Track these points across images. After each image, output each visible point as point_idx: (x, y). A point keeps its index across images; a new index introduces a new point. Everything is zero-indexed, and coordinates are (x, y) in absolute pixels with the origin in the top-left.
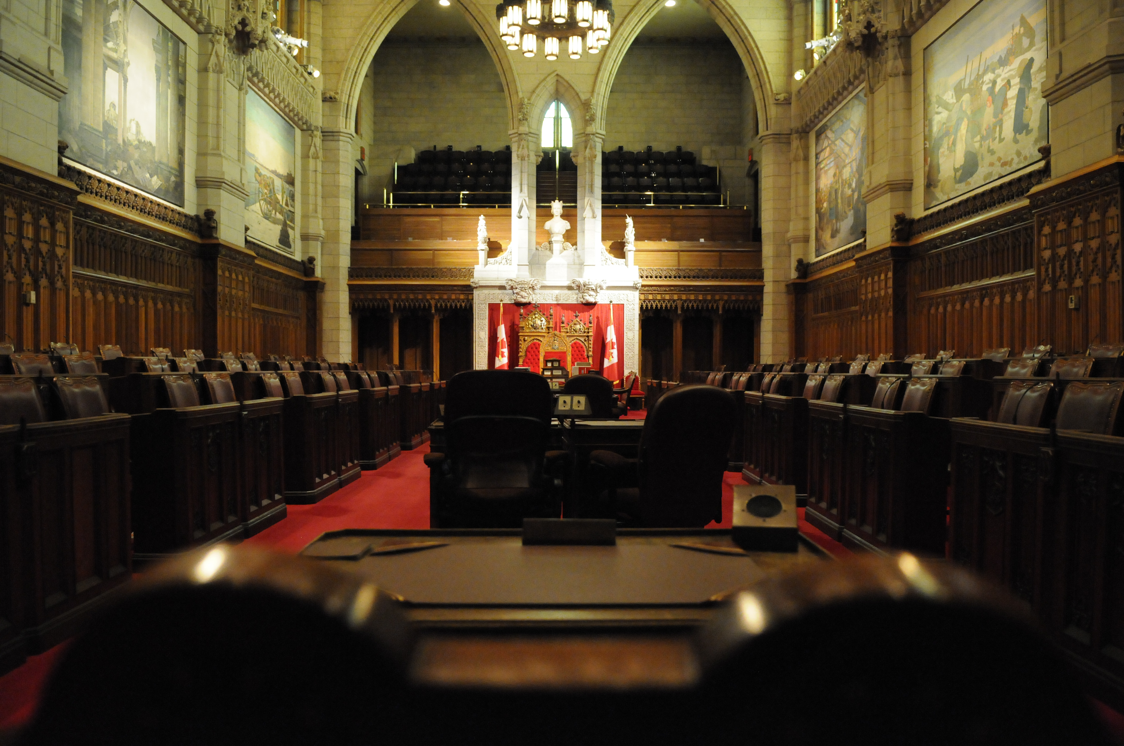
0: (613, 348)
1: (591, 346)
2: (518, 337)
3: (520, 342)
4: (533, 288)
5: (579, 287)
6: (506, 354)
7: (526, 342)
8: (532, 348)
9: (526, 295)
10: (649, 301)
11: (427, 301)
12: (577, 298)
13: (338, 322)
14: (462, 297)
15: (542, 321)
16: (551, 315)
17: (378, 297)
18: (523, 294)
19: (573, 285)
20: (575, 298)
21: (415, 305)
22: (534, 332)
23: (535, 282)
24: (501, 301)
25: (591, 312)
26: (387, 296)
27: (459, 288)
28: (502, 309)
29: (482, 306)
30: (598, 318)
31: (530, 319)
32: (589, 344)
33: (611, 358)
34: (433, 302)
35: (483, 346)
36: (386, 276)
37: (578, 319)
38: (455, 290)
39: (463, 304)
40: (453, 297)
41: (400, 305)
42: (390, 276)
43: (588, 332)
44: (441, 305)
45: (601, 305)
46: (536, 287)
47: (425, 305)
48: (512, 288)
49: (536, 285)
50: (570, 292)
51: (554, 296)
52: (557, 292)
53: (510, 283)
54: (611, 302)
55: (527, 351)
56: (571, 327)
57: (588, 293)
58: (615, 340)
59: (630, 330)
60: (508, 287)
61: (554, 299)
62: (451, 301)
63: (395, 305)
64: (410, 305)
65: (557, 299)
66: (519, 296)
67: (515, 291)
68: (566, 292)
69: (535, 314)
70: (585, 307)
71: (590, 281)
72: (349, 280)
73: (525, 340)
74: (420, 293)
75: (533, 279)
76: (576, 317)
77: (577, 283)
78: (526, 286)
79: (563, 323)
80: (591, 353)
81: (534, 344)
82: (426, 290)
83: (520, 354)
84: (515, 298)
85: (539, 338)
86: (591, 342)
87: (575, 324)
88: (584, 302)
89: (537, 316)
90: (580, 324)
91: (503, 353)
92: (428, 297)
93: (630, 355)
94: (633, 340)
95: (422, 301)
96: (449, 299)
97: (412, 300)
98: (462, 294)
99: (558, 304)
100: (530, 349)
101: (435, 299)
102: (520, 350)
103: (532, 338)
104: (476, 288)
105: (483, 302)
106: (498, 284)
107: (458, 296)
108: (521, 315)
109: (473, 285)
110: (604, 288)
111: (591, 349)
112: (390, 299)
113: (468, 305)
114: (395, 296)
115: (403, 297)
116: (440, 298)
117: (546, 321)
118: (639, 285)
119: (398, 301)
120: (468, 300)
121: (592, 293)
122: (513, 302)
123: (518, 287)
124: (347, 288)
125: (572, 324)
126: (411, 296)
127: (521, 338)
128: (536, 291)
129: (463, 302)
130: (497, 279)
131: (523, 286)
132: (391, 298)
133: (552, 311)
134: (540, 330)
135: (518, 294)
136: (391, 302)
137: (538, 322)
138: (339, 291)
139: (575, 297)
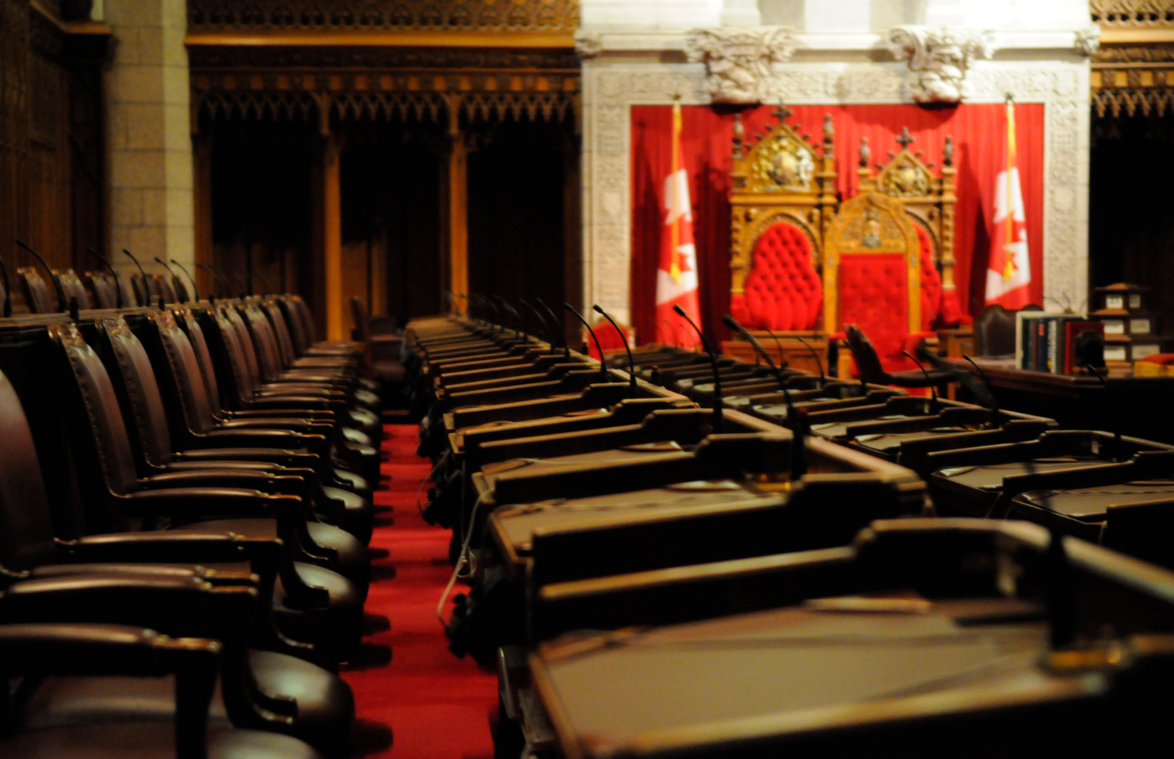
0: (1016, 239)
1: (950, 234)
2: (728, 207)
3: (736, 225)
4: (770, 58)
5: (910, 52)
6: (691, 262)
7: (753, 225)
8: (771, 243)
9: (750, 79)
10: (1117, 91)
11: (436, 97)
12: (902, 87)
13: (161, 166)
14: (543, 85)
15: (799, 159)
16: (827, 141)
17: (283, 84)
18: (742, 75)
19: (892, 47)
20: (895, 87)
21: (396, 111)
22: (775, 194)
23: (780, 38)
24: (677, 97)
25: (945, 130)
26: (309, 84)
27: (538, 58)
28: (677, 124)
29: (611, 115)
30: (964, 147)
31: (764, 152)
32: (942, 227)
33: (1009, 270)
34: (453, 103)
35: (613, 238)
36: (305, 21)
37: (908, 152)
38: (522, 64)
39: (547, 109)
40: (516, 85)
41: (350, 111)
42: (320, 21)
43: (941, 193)
44: (478, 111)
45: (976, 108)
46: (779, 55)
47: (427, 111)
48: (707, 57)
49: (781, 48)
50: (878, 69)
51: (832, 82)
52: (839, 68)
53: (702, 42)
54: (1009, 97)
55: (757, 251)
56: (888, 176)
57: (937, 71)
58: (1020, 216)
59: (1063, 184)
60: (694, 55)
61: (831, 90)
62: (509, 98)
63: (334, 112)
64: (381, 110)
65: (840, 89)
66: (727, 83)
67: (716, 67)
68: (868, 67)
69: (779, 138)
70: (926, 115)
71: (950, 32)
72: (191, 31)
73: (748, 219)
74: (415, 74)
75: (773, 29)
76: (904, 144)
77: (907, 41)
78: (751, 51)
79: (863, 163)
80: (948, 257)
81: (778, 230)
82: (432, 64)
83: (737, 261)
84: (714, 89)
85: (793, 212)
86: (950, 223)
87: (900, 168)
88: (925, 97)
89: (784, 142)
90: (914, 166)
91: (682, 258)
92: (439, 84)
93: (1063, 259)
94: (1071, 212)
95: (419, 99)
96: (502, 93)
97: (388, 96)
98: (545, 75)
99: (843, 108)
100: (765, 246)
101: (459, 92)
102: (736, 248)
103: (771, 212)
104: (590, 57)
105: (613, 101)
106: (660, 43)
107: (529, 81)
108: (736, 141)
109: (585, 49)
110: (988, 54)
111: (949, 244)
112: (319, 92)
113: (562, 110)
114: (335, 84)
115: (361, 84)
116: (478, 90)
117: (814, 159)
118: (1092, 45)
119: (342, 99)
120: (562, 95)
121: (952, 70)
122: (707, 100)
123: (728, 53)
124: (181, 58)
125: (890, 167)
126: (386, 84)
127: (738, 212)
128: (777, 67)
129: (547, 99)
130: (656, 30)
131: (743, 50)
132: (322, 88)
133: (830, 128)
134: (794, 188)
135: (724, 75)
136: (323, 103)
137: (788, 162)
138: (160, 65)
139: (895, 82)
